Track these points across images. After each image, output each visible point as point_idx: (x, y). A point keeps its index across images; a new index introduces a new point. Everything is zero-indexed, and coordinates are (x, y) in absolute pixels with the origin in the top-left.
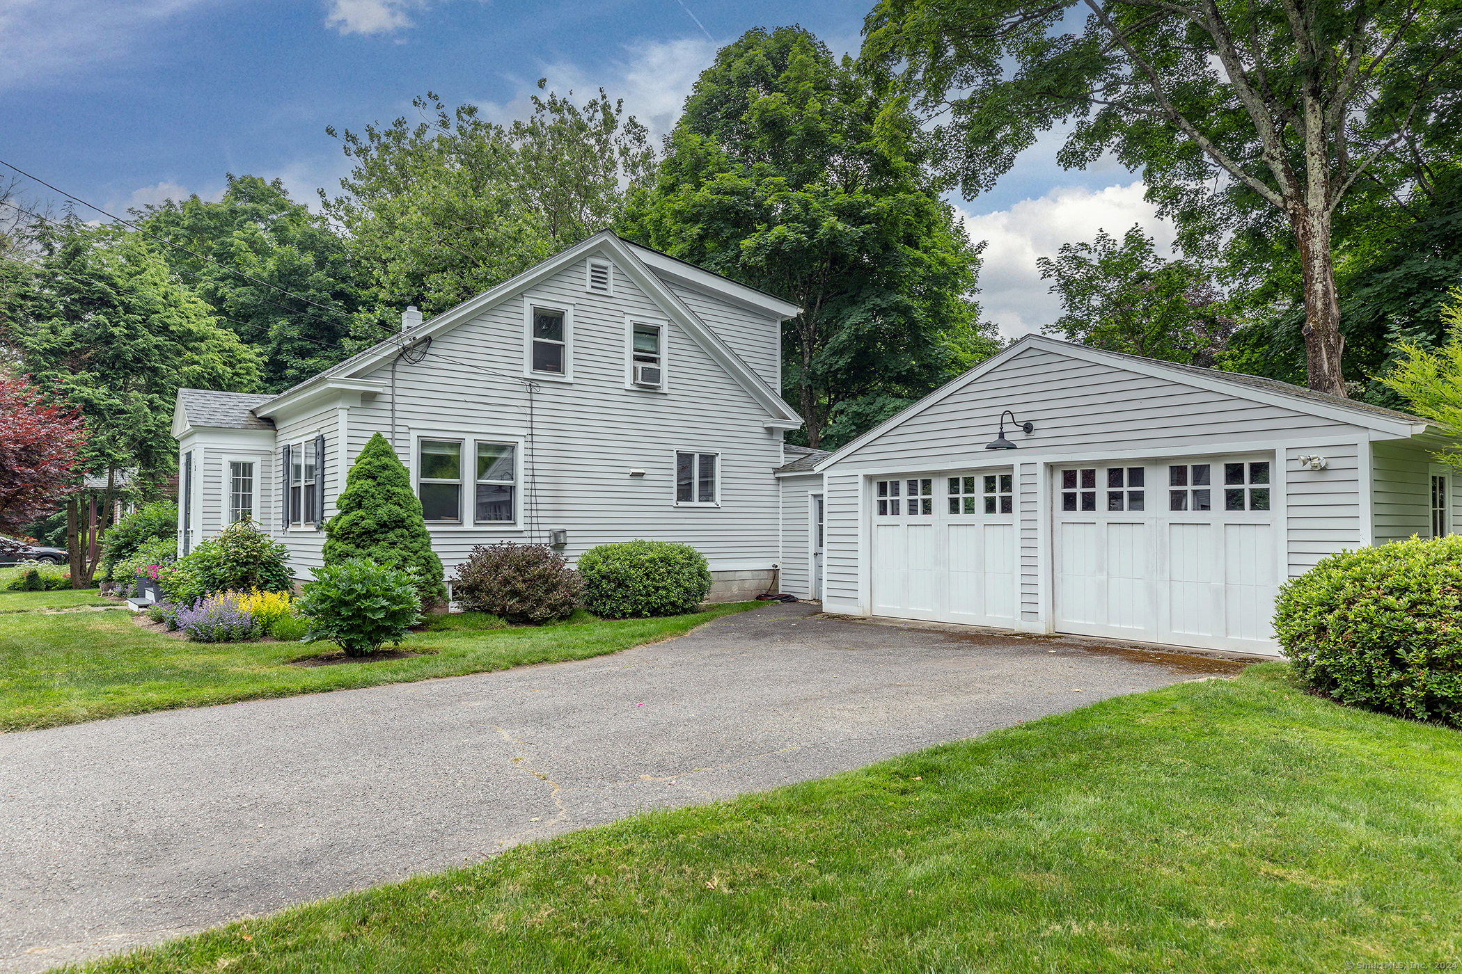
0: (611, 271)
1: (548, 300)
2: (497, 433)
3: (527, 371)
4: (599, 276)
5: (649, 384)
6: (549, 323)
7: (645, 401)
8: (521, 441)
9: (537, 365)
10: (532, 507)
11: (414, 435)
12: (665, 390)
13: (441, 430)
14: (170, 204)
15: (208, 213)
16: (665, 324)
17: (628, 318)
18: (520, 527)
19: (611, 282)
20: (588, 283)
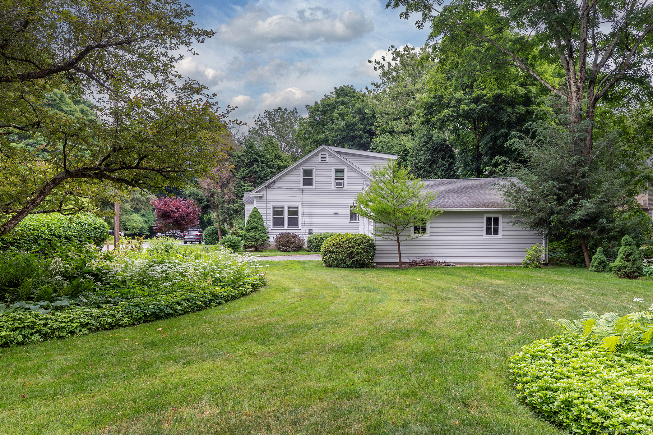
0: (327, 155)
1: (307, 166)
2: (293, 204)
3: (302, 186)
4: (324, 157)
5: (339, 186)
6: (308, 173)
7: (339, 192)
8: (300, 205)
9: (304, 185)
10: (303, 223)
11: (272, 205)
12: (346, 188)
13: (278, 204)
14: (316, 103)
15: (327, 105)
16: (346, 168)
17: (333, 168)
18: (300, 228)
19: (327, 158)
20: (320, 160)
